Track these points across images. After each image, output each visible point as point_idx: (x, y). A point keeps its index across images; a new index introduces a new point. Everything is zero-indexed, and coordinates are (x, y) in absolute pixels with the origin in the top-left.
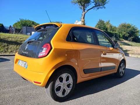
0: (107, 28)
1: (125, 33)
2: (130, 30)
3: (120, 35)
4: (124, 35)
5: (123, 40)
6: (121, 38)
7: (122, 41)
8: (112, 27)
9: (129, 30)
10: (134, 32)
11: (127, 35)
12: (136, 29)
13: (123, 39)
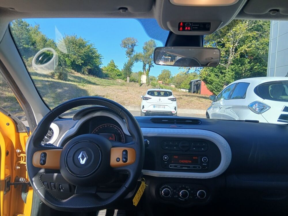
0: (35, 42)
1: (75, 57)
2: (85, 52)
3: (65, 61)
4: (74, 61)
5: (73, 71)
6: (69, 66)
7: (71, 73)
8: (46, 41)
9: (83, 51)
10: (92, 58)
11: (80, 62)
12: (94, 50)
13: (73, 69)
